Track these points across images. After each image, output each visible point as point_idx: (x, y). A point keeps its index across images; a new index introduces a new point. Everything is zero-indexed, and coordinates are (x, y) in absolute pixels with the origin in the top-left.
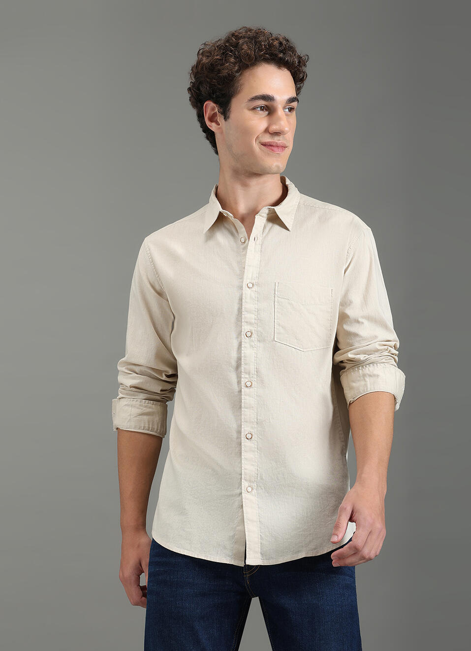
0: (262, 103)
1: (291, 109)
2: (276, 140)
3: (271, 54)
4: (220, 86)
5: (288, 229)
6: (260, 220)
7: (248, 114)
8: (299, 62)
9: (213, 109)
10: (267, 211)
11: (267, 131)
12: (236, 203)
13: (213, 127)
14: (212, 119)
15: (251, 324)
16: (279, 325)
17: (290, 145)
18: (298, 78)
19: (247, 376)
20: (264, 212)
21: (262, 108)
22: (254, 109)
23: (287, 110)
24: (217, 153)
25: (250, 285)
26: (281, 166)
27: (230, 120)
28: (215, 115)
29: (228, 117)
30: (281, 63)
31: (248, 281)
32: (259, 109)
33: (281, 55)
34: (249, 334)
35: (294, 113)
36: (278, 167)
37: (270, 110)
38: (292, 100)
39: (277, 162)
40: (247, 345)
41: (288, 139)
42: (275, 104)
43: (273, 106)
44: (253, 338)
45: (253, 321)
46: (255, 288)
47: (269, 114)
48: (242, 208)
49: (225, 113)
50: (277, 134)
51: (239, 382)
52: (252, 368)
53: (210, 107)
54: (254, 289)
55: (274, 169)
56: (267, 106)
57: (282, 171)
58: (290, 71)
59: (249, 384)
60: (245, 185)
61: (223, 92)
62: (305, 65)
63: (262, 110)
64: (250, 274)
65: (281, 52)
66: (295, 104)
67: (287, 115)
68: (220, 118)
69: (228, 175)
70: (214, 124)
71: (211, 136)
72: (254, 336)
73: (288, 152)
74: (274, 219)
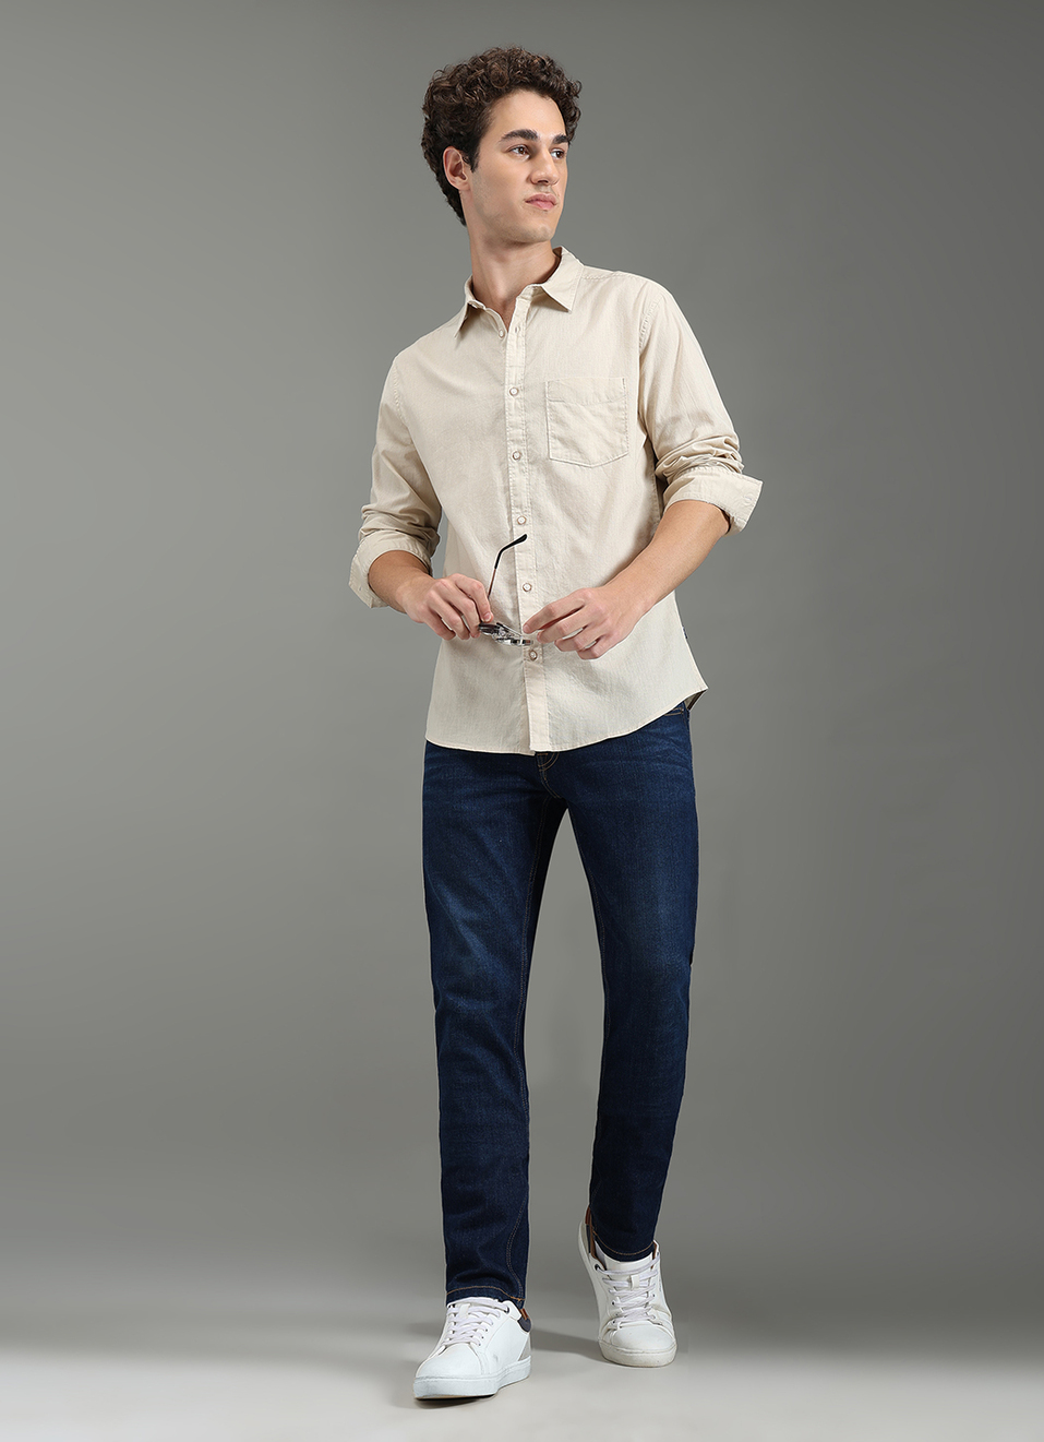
0: (520, 141)
1: (560, 154)
2: (543, 191)
3: (530, 76)
4: (463, 124)
5: (567, 311)
6: (522, 304)
7: (503, 159)
8: (569, 88)
9: (456, 158)
10: (532, 291)
11: (529, 179)
12: (494, 286)
13: (456, 182)
14: (455, 172)
15: (518, 442)
16: (555, 437)
17: (560, 200)
18: (569, 114)
19: (519, 511)
20: (529, 291)
21: (522, 150)
22: (510, 150)
23: (555, 155)
24: (464, 223)
25: (514, 391)
26: (549, 229)
27: (479, 170)
28: (459, 166)
29: (477, 166)
30: (545, 90)
31: (512, 386)
32: (516, 151)
33: (544, 78)
34: (517, 455)
35: (564, 160)
36: (544, 230)
37: (530, 152)
38: (560, 139)
39: (542, 224)
40: (517, 471)
41: (558, 191)
42: (538, 143)
43: (535, 146)
44: (522, 461)
45: (521, 438)
46: (521, 394)
47: (530, 158)
48: (502, 290)
49: (472, 162)
50: (543, 182)
51: (510, 519)
52: (524, 499)
53: (452, 155)
54: (518, 396)
55: (540, 234)
56: (527, 145)
57: (551, 235)
58: (557, 102)
59: (522, 520)
60: (502, 260)
61: (468, 131)
62: (576, 95)
63: (521, 152)
64: (513, 376)
65: (544, 73)
66: (564, 146)
67: (555, 161)
68: (466, 170)
69: (480, 245)
70: (458, 178)
71: (453, 196)
72: (525, 456)
73: (558, 210)
74: (543, 301)
